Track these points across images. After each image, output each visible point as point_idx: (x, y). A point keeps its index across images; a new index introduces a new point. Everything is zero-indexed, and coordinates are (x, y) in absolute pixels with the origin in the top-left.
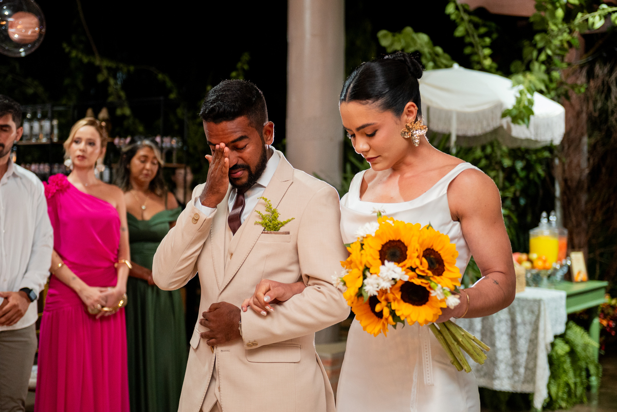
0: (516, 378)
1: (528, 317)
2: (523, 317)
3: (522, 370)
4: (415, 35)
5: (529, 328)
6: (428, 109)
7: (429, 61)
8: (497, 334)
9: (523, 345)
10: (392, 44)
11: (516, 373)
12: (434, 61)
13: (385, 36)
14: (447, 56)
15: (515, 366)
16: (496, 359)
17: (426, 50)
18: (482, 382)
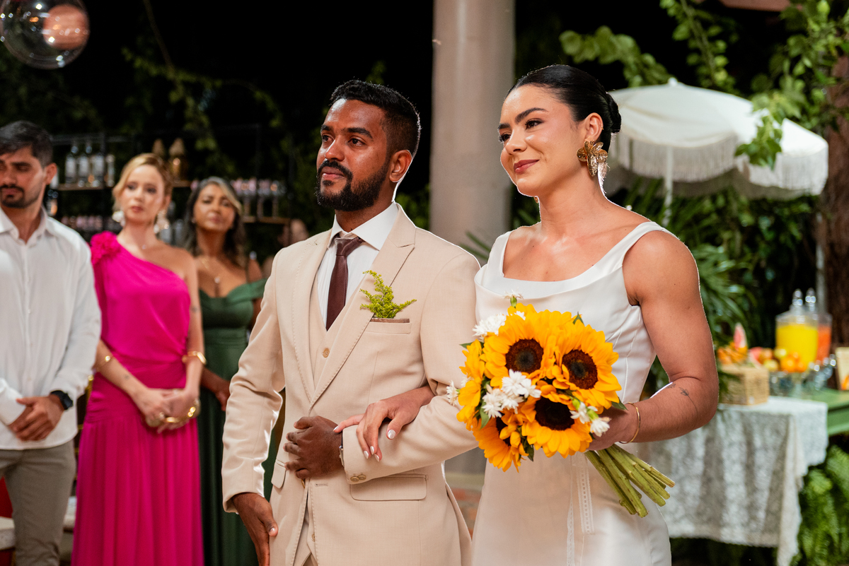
0: (753, 525)
1: (772, 440)
2: (764, 439)
3: (761, 515)
4: (613, 39)
5: (772, 455)
6: (631, 143)
7: (634, 75)
8: (727, 463)
9: (763, 478)
10: (581, 51)
11: (753, 518)
12: (643, 75)
13: (571, 40)
14: (660, 67)
15: (751, 508)
16: (725, 498)
17: (631, 59)
18: (705, 531)
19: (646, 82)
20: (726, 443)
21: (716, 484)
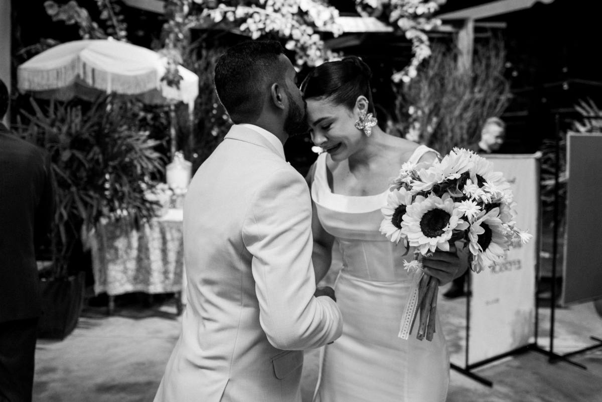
0: (167, 282)
1: (176, 235)
2: (172, 235)
3: (171, 276)
4: (78, 9)
5: (177, 243)
6: (93, 71)
7: (85, 33)
8: (151, 250)
9: (172, 256)
10: (57, 14)
11: (167, 278)
12: (90, 33)
13: (51, 6)
15: (166, 273)
16: (151, 269)
17: (84, 24)
18: (140, 287)
19: (92, 37)
20: (150, 239)
21: (146, 262)
